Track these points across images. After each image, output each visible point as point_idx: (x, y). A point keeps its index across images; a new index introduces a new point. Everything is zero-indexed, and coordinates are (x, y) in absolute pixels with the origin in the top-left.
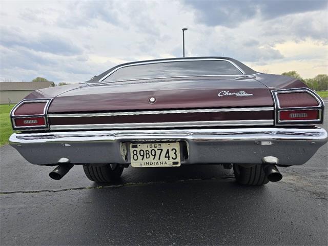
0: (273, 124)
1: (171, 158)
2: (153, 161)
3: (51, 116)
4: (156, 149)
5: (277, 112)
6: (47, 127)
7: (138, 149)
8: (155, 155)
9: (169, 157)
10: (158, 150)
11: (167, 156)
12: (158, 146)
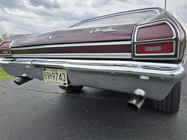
0: (130, 57)
1: (62, 80)
2: (53, 81)
3: (12, 49)
4: (54, 73)
5: (134, 46)
6: (11, 56)
7: (46, 72)
8: (54, 77)
9: (61, 79)
10: (56, 73)
11: (60, 78)
12: (55, 70)
